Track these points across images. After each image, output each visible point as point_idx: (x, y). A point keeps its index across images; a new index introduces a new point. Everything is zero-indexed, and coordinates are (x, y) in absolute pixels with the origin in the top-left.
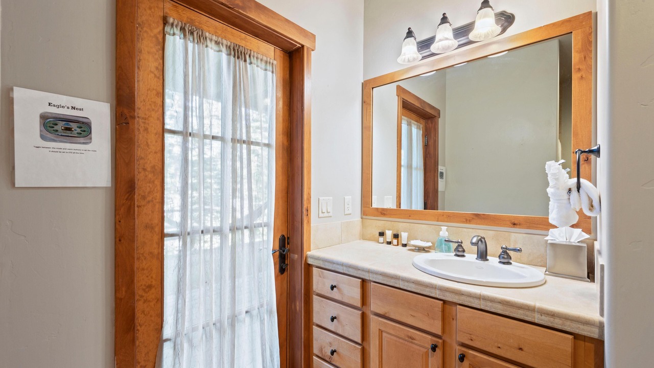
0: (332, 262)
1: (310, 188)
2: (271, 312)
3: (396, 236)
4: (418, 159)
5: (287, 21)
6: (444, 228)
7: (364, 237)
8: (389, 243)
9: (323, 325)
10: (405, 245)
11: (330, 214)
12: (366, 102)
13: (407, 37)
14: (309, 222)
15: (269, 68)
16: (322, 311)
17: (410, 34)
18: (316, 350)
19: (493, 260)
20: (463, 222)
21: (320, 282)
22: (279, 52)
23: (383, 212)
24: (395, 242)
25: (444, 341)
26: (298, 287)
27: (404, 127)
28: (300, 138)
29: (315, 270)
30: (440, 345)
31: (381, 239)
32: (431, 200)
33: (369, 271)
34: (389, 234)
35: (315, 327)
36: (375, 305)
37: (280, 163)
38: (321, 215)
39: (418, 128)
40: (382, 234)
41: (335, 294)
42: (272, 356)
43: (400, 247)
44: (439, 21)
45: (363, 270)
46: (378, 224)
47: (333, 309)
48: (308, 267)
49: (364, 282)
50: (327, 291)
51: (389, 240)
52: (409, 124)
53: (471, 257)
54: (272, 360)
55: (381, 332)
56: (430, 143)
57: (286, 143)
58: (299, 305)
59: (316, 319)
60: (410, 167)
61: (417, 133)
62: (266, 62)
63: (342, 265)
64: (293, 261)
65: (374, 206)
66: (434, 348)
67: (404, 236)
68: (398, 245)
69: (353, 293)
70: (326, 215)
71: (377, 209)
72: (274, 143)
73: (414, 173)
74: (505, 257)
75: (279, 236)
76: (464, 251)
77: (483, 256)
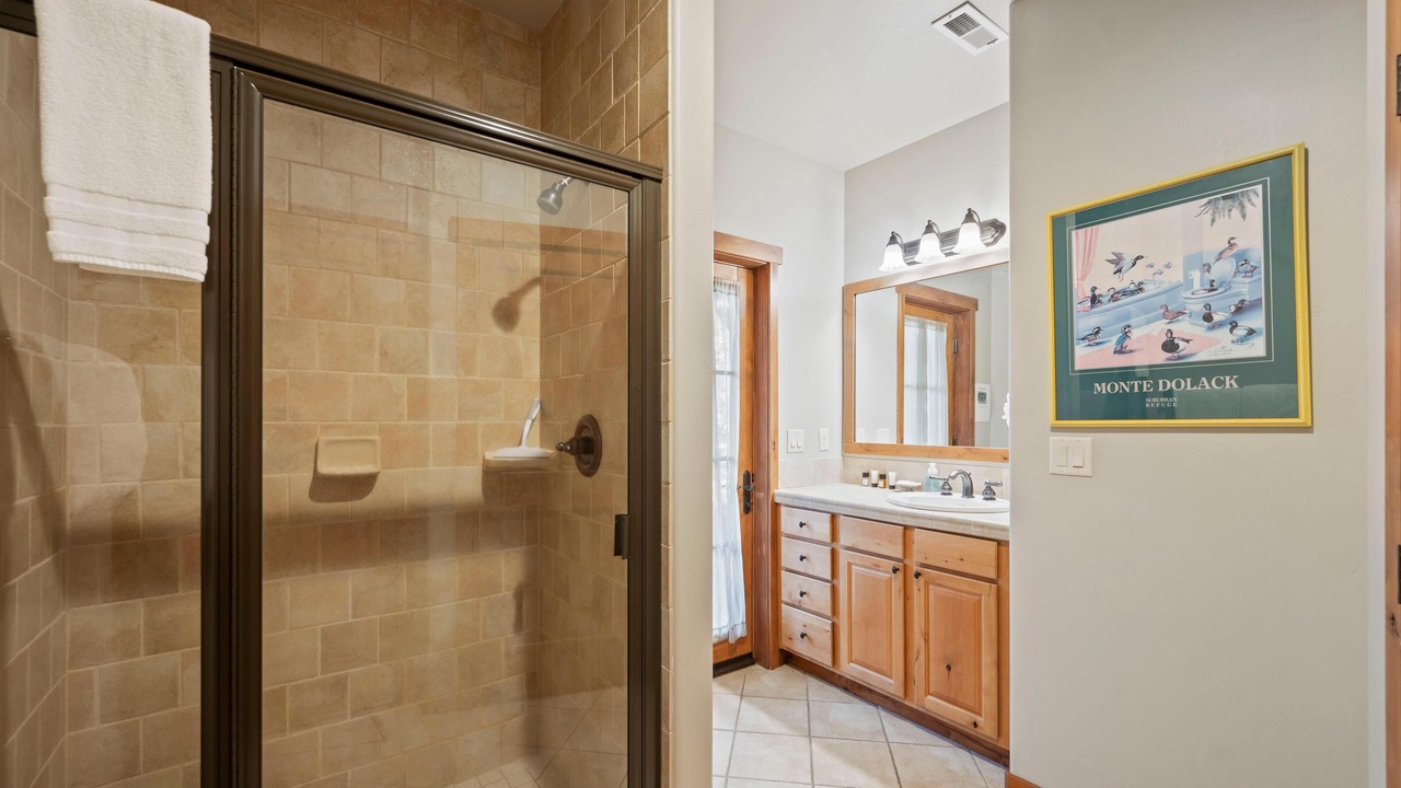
0: (801, 499)
1: (777, 420)
2: (735, 552)
3: (883, 477)
4: (938, 374)
5: (752, 242)
6: (933, 465)
7: (846, 480)
8: (875, 485)
9: (793, 568)
10: (893, 487)
11: (802, 449)
12: (848, 313)
13: (890, 244)
14: (776, 457)
15: (733, 291)
16: (789, 553)
17: (893, 240)
18: (784, 597)
19: (978, 498)
20: (954, 458)
21: (788, 522)
22: (743, 272)
23: (868, 449)
24: (881, 483)
25: (905, 565)
26: (764, 528)
27: (911, 331)
28: (765, 364)
29: (783, 510)
30: (901, 568)
31: (865, 481)
32: (961, 432)
33: (838, 504)
34: (874, 475)
35: (783, 572)
36: (845, 539)
37: (745, 391)
38: (790, 450)
39: (940, 329)
40: (866, 475)
41: (804, 532)
42: (737, 598)
43: (887, 489)
44: (924, 230)
45: (832, 504)
46: (861, 463)
47: (804, 548)
48: (776, 506)
49: (834, 517)
50: (796, 530)
51: (875, 482)
52: (923, 327)
53: (957, 495)
54: (738, 604)
55: (850, 564)
56: (961, 350)
57: (750, 369)
58: (766, 548)
59: (784, 563)
60: (922, 387)
61: (936, 337)
62: (730, 286)
63: (812, 500)
64: (758, 500)
65: (858, 441)
66: (895, 570)
67: (892, 476)
68: (885, 487)
69: (821, 527)
70: (796, 449)
71: (861, 444)
72: (738, 371)
73: (930, 395)
74: (990, 494)
75: (743, 472)
76: (950, 489)
77: (968, 492)
